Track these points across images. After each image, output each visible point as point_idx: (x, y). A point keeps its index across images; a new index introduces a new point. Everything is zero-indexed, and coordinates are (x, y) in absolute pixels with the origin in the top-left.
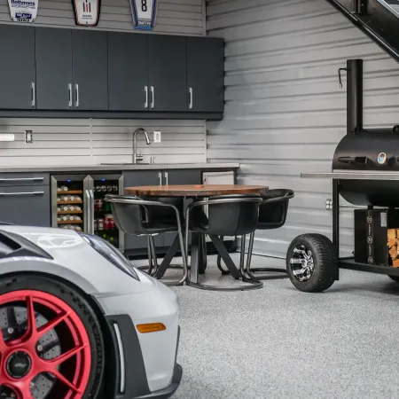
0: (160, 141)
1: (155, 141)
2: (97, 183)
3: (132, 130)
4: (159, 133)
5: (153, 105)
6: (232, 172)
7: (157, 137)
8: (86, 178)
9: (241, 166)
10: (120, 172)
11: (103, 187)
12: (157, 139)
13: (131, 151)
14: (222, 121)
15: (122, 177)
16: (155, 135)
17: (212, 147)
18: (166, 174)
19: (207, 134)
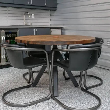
0: (34, 17)
1: (32, 17)
2: (7, 33)
3: (24, 13)
4: (34, 14)
5: (31, 3)
6: (61, 29)
7: (33, 16)
8: (2, 31)
9: (64, 27)
10: (17, 29)
11: (10, 35)
12: (33, 17)
13: (23, 21)
14: (56, 11)
15: (18, 31)
16: (32, 15)
17: (52, 20)
18: (37, 30)
19: (50, 16)
